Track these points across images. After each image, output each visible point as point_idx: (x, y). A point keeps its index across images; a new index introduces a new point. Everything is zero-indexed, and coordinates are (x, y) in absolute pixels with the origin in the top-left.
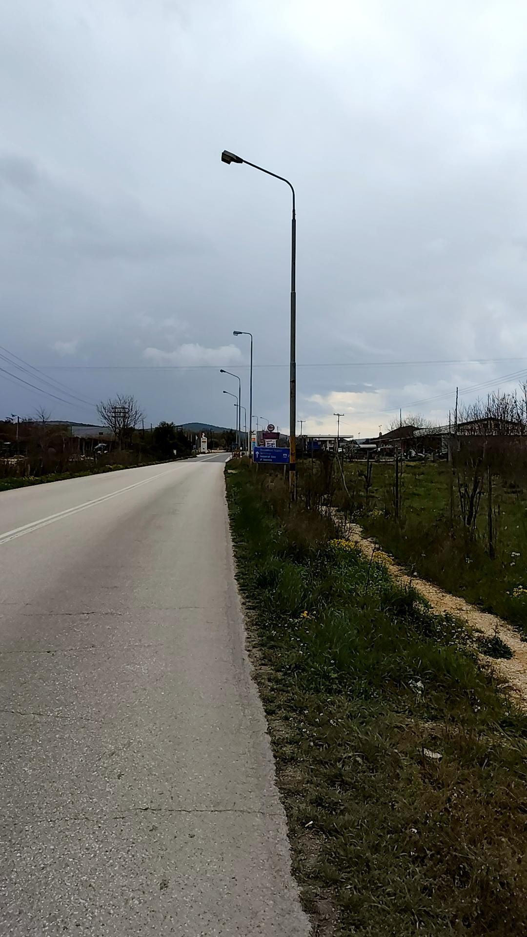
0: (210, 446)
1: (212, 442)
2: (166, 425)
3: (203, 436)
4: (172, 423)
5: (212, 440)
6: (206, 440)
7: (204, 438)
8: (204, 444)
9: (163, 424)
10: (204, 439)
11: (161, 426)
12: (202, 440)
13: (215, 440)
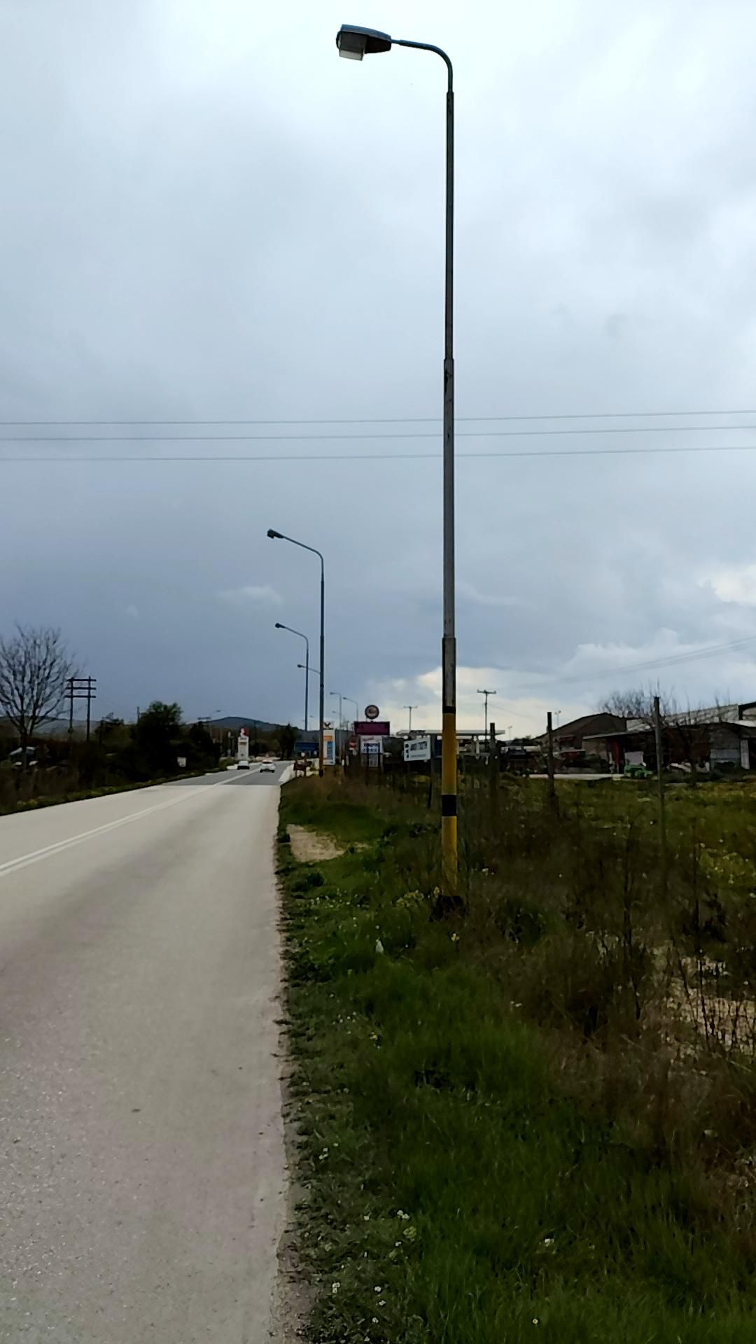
0: (255, 751)
1: (257, 744)
2: (162, 709)
3: (242, 734)
4: (175, 705)
5: (258, 741)
6: (247, 740)
7: (244, 736)
8: (243, 746)
9: (157, 706)
10: (244, 739)
11: (153, 711)
12: (240, 741)
13: (263, 741)
